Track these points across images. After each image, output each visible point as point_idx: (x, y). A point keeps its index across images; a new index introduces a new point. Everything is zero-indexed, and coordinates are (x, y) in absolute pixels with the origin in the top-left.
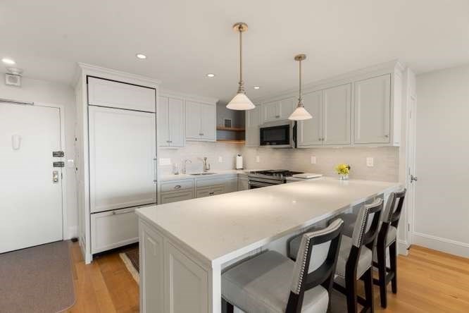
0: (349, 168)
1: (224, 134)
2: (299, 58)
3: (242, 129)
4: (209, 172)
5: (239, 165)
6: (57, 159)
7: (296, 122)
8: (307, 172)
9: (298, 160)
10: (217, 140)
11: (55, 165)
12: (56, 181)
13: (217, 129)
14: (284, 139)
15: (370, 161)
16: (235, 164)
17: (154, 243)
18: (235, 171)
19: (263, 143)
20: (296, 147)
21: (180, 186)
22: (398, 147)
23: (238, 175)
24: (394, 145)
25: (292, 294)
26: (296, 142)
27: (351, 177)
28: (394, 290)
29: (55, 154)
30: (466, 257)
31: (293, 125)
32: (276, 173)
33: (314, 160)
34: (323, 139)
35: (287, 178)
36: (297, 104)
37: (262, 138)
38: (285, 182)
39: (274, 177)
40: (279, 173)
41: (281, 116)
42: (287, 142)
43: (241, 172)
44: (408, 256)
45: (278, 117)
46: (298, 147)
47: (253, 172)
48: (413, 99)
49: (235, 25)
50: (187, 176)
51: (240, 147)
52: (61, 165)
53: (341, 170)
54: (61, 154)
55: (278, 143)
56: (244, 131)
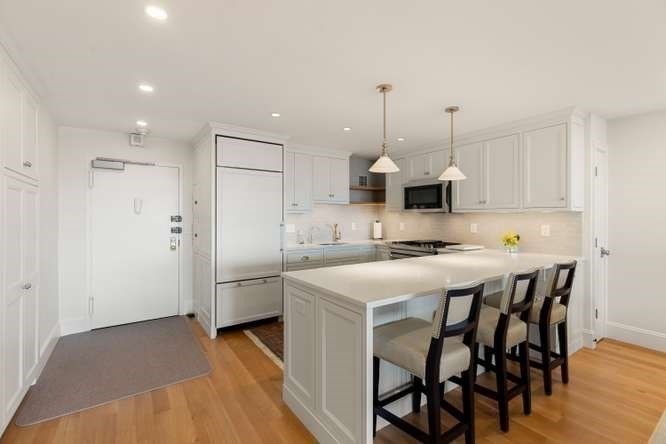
0: (518, 238)
1: (359, 195)
2: (451, 110)
3: (382, 188)
4: (339, 241)
5: (378, 234)
6: (175, 225)
7: (450, 182)
8: (466, 243)
9: (454, 227)
10: (351, 202)
11: (173, 231)
12: (173, 248)
13: (351, 189)
14: (435, 201)
15: (545, 230)
16: (372, 232)
17: (304, 302)
18: (372, 241)
19: (408, 206)
20: (450, 211)
21: (307, 258)
22: (580, 213)
23: (376, 246)
24: (573, 209)
25: (433, 339)
26: (450, 205)
27: (521, 250)
28: (565, 379)
29: (172, 219)
30: (662, 350)
31: (447, 184)
32: (425, 243)
33: (474, 228)
34: (485, 202)
35: (439, 250)
36: (448, 163)
37: (407, 199)
38: (436, 253)
39: (422, 248)
40: (428, 243)
41: (431, 173)
42: (439, 205)
43: (379, 242)
44: (595, 350)
45: (428, 173)
46: (453, 211)
47: (396, 243)
48: (603, 152)
49: (379, 87)
50: (315, 245)
51: (377, 211)
52: (179, 230)
53: (508, 241)
54: (179, 219)
55: (428, 206)
56: (384, 190)
